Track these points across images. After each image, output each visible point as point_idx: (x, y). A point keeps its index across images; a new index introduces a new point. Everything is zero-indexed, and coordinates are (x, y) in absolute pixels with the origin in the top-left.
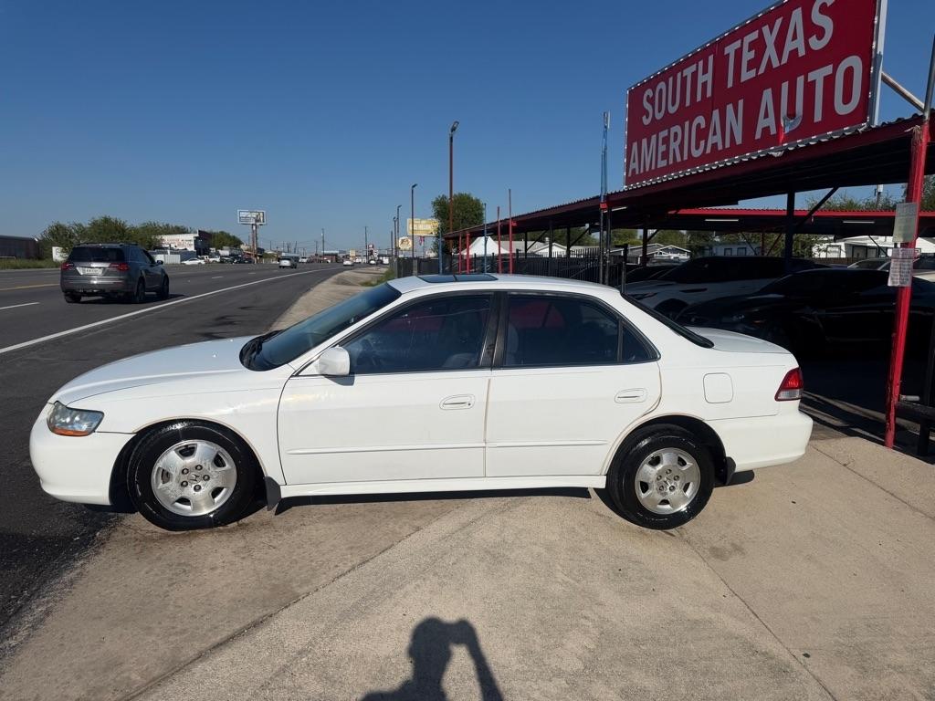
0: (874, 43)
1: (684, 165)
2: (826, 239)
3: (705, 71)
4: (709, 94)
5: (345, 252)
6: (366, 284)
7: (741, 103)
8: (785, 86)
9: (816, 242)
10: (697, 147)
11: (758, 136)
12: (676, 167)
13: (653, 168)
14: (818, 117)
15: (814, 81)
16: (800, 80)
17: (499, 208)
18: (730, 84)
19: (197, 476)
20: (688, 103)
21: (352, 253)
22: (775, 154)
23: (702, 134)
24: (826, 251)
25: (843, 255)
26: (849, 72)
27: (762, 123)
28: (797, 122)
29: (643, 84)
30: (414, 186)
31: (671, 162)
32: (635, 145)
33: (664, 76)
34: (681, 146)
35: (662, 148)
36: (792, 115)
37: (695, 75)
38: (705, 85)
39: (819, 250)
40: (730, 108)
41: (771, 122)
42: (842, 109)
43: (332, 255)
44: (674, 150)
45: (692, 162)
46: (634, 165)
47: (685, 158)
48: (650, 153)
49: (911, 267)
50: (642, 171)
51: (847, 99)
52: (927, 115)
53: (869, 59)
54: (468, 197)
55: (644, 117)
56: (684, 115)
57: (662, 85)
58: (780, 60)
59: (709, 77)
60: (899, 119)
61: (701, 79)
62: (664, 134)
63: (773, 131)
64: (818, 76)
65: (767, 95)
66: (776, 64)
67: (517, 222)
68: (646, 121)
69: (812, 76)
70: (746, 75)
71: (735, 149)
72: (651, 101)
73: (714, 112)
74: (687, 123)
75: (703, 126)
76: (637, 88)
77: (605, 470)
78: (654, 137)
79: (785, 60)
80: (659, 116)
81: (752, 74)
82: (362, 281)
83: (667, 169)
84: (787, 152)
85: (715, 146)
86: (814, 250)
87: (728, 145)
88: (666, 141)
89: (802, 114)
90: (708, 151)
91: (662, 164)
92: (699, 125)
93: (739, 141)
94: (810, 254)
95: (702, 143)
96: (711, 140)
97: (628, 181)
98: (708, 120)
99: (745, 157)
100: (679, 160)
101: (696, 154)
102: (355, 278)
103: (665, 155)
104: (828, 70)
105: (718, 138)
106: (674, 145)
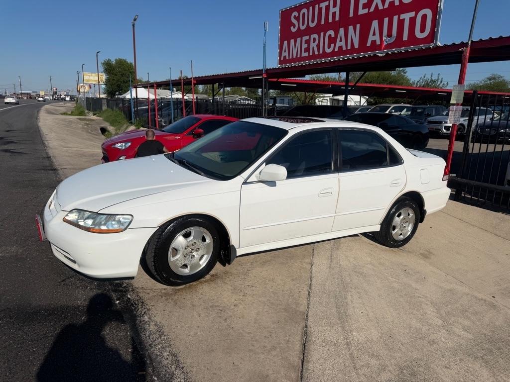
0: (439, 4)
1: (320, 56)
2: (322, 96)
3: (335, 6)
4: (337, 19)
5: (36, 92)
6: (65, 114)
7: (358, 26)
8: (386, 20)
9: (318, 97)
10: (329, 47)
11: (369, 44)
12: (314, 57)
13: (299, 56)
14: (405, 38)
15: (404, 19)
16: (396, 18)
17: (181, 71)
18: (351, 15)
19: (192, 250)
20: (323, 22)
21: (42, 93)
22: (380, 55)
23: (332, 40)
24: (322, 102)
25: (329, 104)
26: (424, 17)
27: (371, 38)
28: (393, 40)
29: (291, 9)
30: (98, 53)
31: (311, 54)
32: (286, 43)
33: (306, 6)
34: (318, 46)
35: (305, 46)
36: (389, 35)
37: (327, 8)
38: (334, 14)
39: (319, 101)
40: (351, 28)
41: (377, 38)
42: (419, 35)
43: (27, 94)
44: (313, 47)
45: (325, 55)
46: (284, 54)
47: (321, 52)
48: (296, 48)
49: (460, 115)
50: (291, 57)
51: (423, 30)
52: (470, 43)
53: (436, 12)
54: (125, 61)
55: (292, 28)
56: (320, 29)
57: (305, 10)
58: (383, 5)
59: (337, 9)
60: (453, 43)
61: (332, 10)
62: (306, 38)
63: (378, 43)
64: (406, 17)
65: (375, 24)
66: (381, 7)
67: (196, 81)
68: (293, 30)
69: (402, 16)
70: (362, 11)
71: (353, 50)
72: (297, 18)
73: (340, 29)
74: (322, 34)
75: (333, 36)
76: (287, 10)
77: (381, 222)
78: (299, 40)
79: (386, 6)
80: (303, 28)
81: (366, 11)
82: (62, 112)
83: (309, 58)
84: (387, 54)
85: (340, 47)
86: (317, 101)
87: (349, 47)
88: (308, 42)
89: (396, 35)
90: (336, 50)
91: (305, 54)
92: (330, 36)
93: (356, 46)
94: (315, 102)
95: (332, 45)
96: (338, 44)
97: (281, 62)
98: (337, 33)
99: (361, 55)
100: (316, 53)
101: (328, 51)
102: (56, 110)
103: (307, 50)
104: (412, 14)
105: (343, 44)
106: (313, 45)
